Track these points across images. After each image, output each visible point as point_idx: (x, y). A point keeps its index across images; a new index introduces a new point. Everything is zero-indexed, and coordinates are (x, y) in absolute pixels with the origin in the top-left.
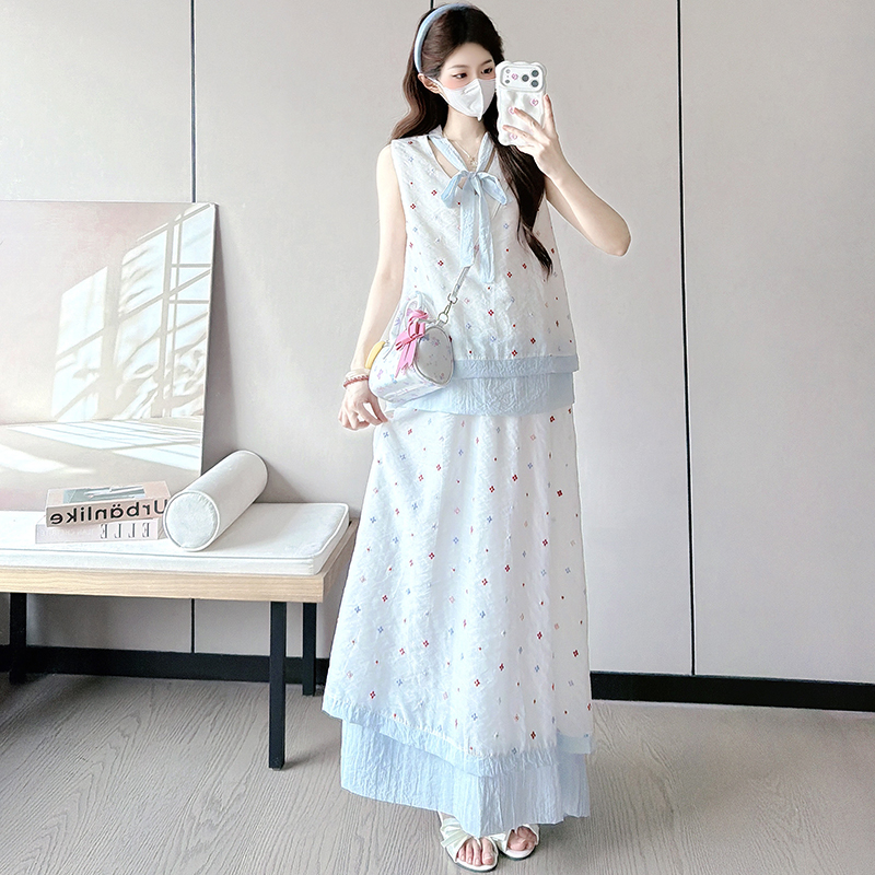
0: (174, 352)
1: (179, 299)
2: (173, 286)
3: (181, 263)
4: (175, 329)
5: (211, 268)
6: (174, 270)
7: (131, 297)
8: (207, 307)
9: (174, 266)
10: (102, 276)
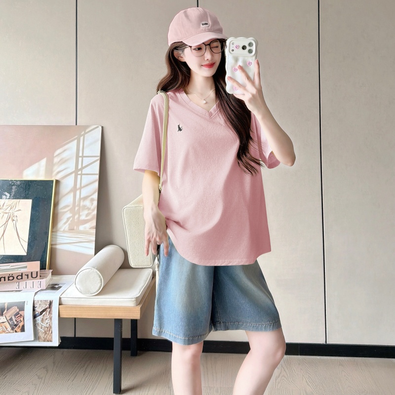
0: (80, 199)
1: (83, 173)
2: (80, 167)
3: (84, 155)
4: (81, 188)
5: (99, 158)
6: (80, 159)
7: (59, 172)
8: (97, 177)
9: (80, 157)
10: (43, 162)
